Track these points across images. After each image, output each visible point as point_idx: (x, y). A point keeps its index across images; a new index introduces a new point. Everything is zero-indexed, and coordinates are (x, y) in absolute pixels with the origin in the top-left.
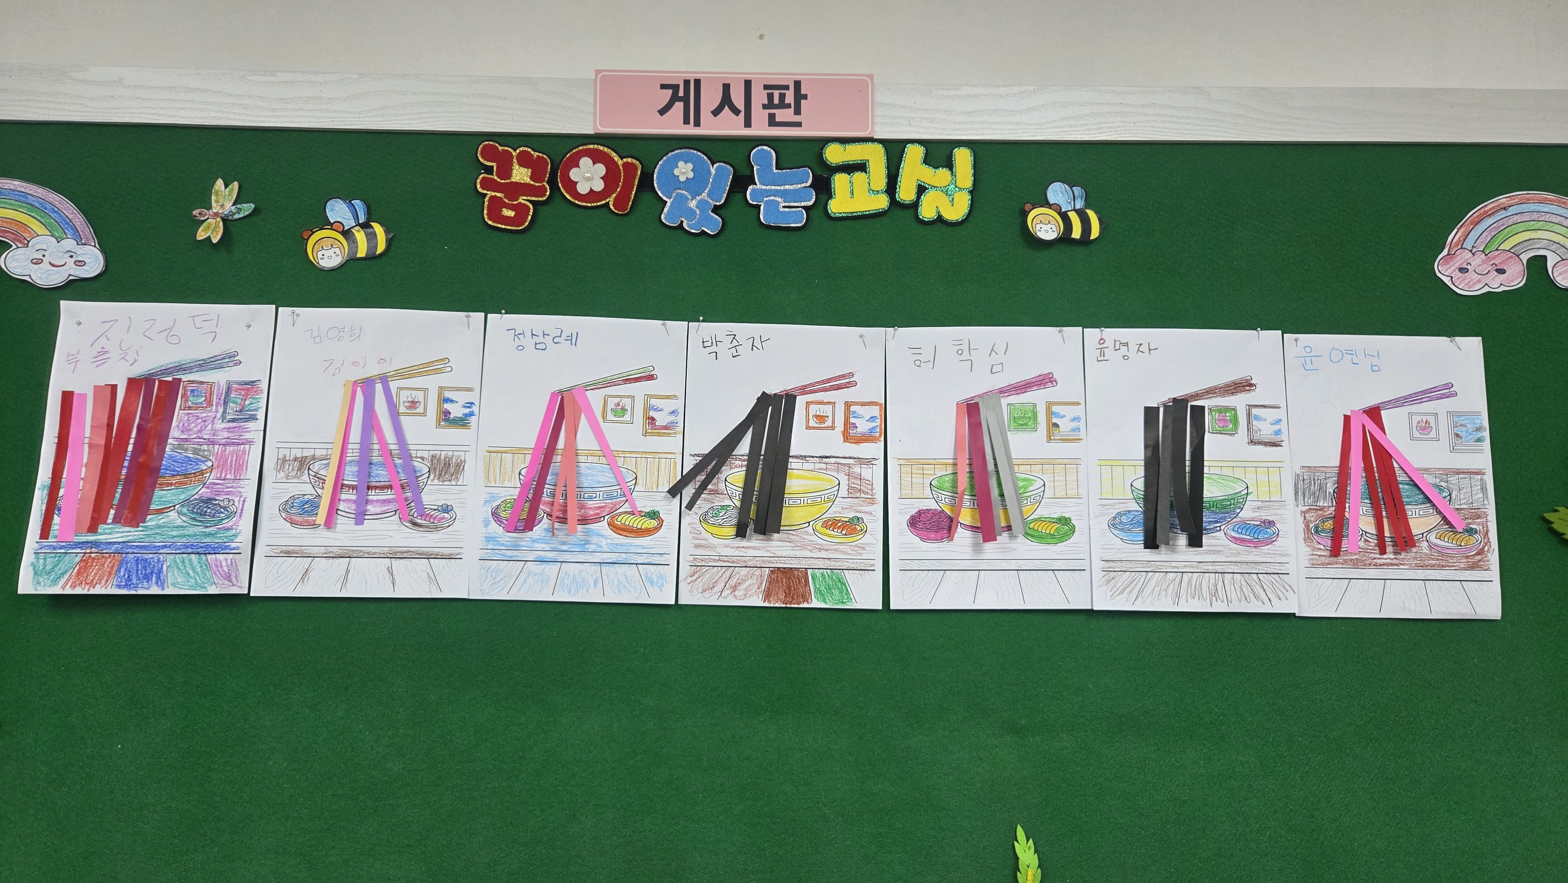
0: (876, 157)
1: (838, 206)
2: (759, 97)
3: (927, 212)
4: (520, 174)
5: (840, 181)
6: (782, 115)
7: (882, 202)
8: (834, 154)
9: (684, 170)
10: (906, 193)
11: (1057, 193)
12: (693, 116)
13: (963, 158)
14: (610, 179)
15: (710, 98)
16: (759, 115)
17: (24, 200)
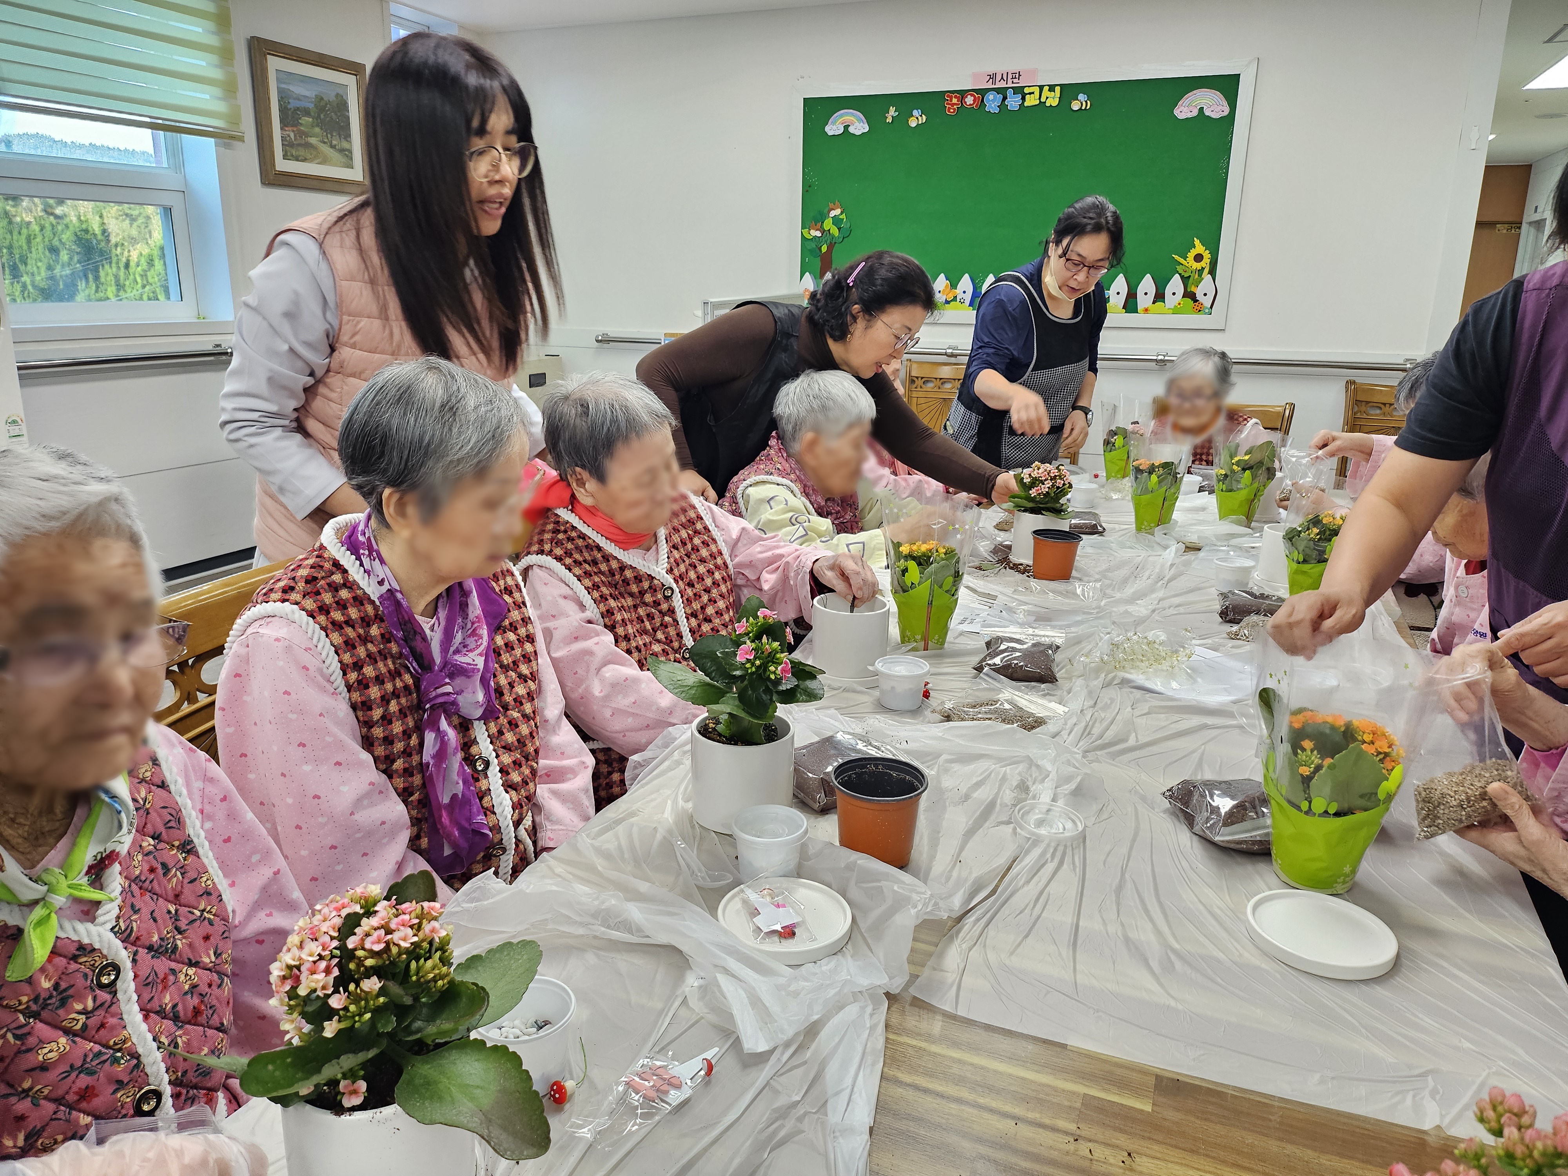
0: (1037, 90)
1: (1026, 104)
2: (1010, 76)
3: (1048, 104)
4: (955, 101)
5: (1027, 97)
6: (1015, 81)
7: (1037, 102)
8: (1026, 90)
9: (991, 97)
10: (1043, 100)
11: (1081, 97)
12: (994, 83)
13: (1058, 89)
14: (974, 101)
15: (999, 77)
16: (1010, 81)
17: (853, 115)
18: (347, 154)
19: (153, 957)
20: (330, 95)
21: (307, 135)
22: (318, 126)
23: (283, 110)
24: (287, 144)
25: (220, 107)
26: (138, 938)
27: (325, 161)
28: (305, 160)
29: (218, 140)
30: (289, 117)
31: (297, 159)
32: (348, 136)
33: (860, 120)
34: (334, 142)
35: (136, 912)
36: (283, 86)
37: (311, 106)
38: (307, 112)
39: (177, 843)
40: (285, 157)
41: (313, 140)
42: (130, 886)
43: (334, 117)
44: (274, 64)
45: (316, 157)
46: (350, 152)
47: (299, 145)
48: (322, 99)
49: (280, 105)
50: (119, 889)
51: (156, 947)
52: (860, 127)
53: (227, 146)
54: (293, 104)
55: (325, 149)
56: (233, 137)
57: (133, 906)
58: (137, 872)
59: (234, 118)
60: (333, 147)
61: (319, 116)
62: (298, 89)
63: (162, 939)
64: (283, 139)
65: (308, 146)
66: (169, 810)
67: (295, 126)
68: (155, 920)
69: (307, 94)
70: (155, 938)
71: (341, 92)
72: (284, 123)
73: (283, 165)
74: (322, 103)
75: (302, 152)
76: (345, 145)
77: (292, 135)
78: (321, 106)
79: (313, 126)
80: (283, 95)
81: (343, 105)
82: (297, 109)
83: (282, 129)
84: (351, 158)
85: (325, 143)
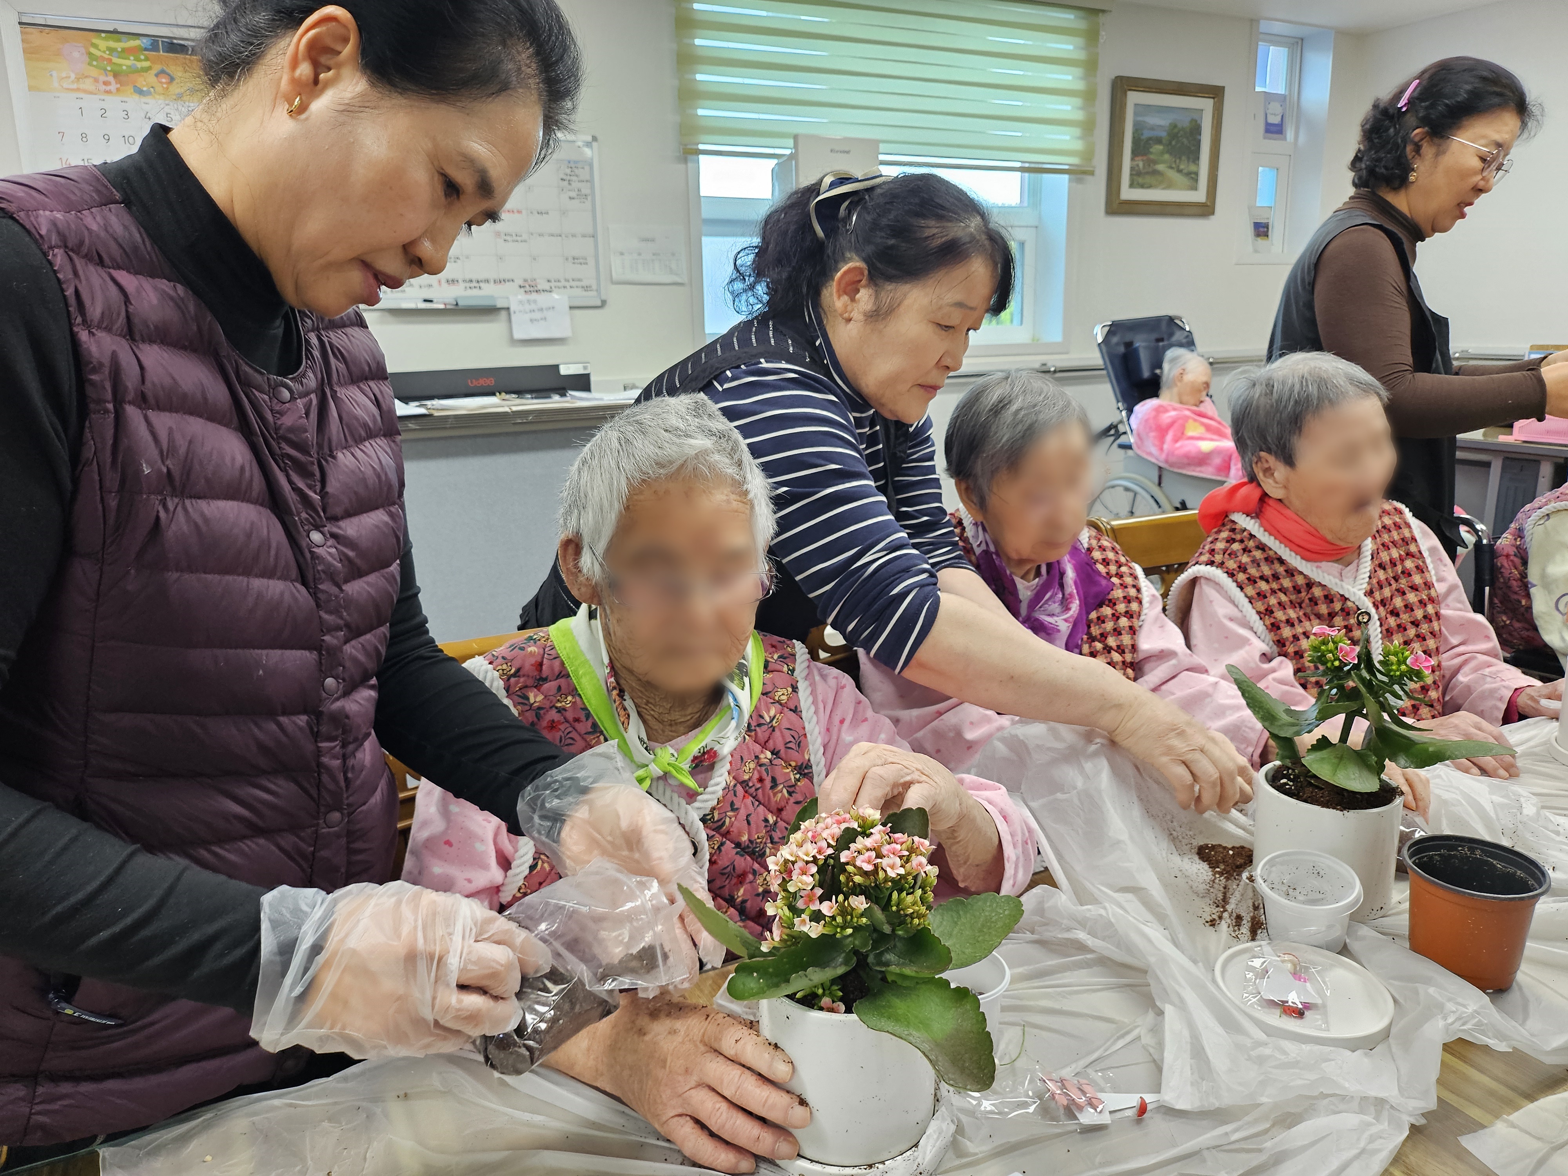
18: (1193, 177)
19: (737, 853)
20: (1184, 122)
21: (1155, 162)
22: (1168, 152)
23: (1136, 142)
24: (1135, 173)
25: (1078, 145)
26: (728, 832)
27: (1170, 186)
28: (1150, 187)
29: (1073, 176)
30: (1140, 148)
31: (1142, 186)
32: (1196, 159)
34: (1182, 167)
35: (733, 810)
36: (1140, 119)
37: (1163, 134)
38: (1159, 141)
39: (793, 764)
40: (1132, 186)
41: (1160, 167)
42: (735, 786)
43: (1185, 141)
44: (1134, 98)
45: (1161, 183)
46: (1197, 174)
47: (1147, 173)
48: (1175, 126)
49: (1134, 138)
50: (723, 785)
51: (743, 846)
53: (1080, 181)
54: (1147, 134)
55: (1172, 174)
56: (1084, 173)
57: (732, 804)
58: (746, 777)
59: (1088, 155)
60: (1180, 171)
61: (1170, 143)
62: (1153, 120)
63: (751, 841)
64: (1132, 169)
65: (1155, 173)
66: (792, 733)
67: (1144, 154)
68: (749, 823)
69: (1162, 123)
70: (745, 838)
71: (1196, 117)
72: (1135, 153)
73: (1128, 193)
74: (1176, 130)
75: (1148, 179)
76: (1193, 168)
77: (1141, 164)
78: (1174, 133)
79: (1162, 153)
80: (1138, 129)
81: (1196, 130)
82: (1150, 139)
83: (1132, 159)
84: (1197, 181)
85: (1171, 168)
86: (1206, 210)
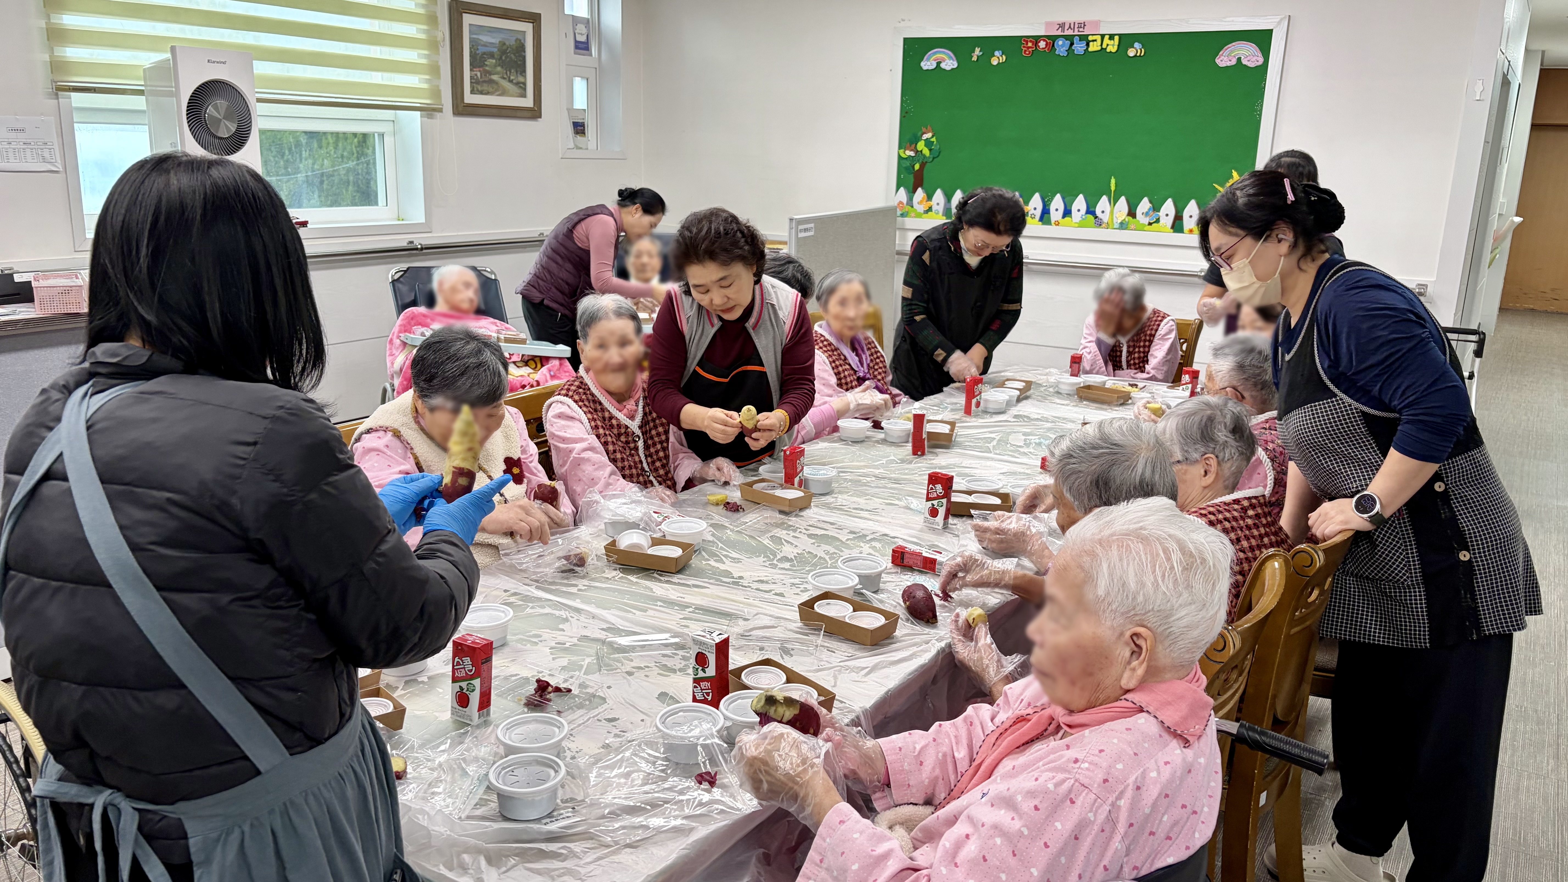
0: (1099, 38)
1: (1090, 49)
2: (1076, 26)
3: (1108, 50)
4: (1030, 44)
5: (1091, 44)
6: (1081, 30)
7: (1099, 48)
8: (1090, 38)
9: (1060, 43)
10: (1104, 46)
11: (1137, 45)
12: (1063, 31)
13: (1117, 38)
14: (1046, 45)
15: (1067, 27)
17: (945, 53)
18: (522, 86)
20: (511, 41)
21: (490, 73)
22: (500, 65)
23: (473, 56)
24: (474, 81)
27: (504, 93)
28: (487, 93)
30: (477, 61)
31: (481, 93)
32: (523, 72)
33: (951, 58)
34: (512, 78)
36: (474, 36)
37: (495, 50)
38: (492, 56)
40: (472, 92)
41: (495, 77)
43: (513, 57)
44: (469, 20)
45: (496, 90)
46: (525, 84)
47: (484, 82)
48: (504, 44)
49: (471, 52)
52: (950, 64)
54: (482, 50)
55: (505, 84)
60: (511, 81)
61: (501, 58)
62: (485, 38)
64: (472, 78)
65: (492, 82)
67: (482, 66)
69: (493, 41)
71: (520, 37)
72: (473, 65)
73: (470, 98)
74: (505, 47)
75: (485, 87)
76: (521, 79)
77: (479, 74)
78: (503, 49)
79: (495, 66)
80: (474, 44)
81: (521, 48)
82: (484, 53)
83: (471, 70)
84: (525, 89)
85: (504, 78)
86: (534, 113)
